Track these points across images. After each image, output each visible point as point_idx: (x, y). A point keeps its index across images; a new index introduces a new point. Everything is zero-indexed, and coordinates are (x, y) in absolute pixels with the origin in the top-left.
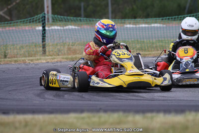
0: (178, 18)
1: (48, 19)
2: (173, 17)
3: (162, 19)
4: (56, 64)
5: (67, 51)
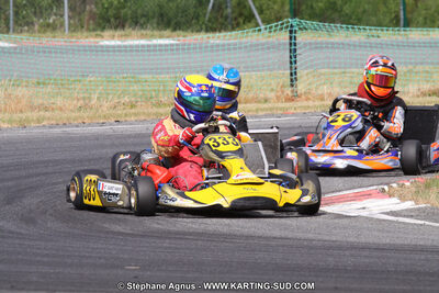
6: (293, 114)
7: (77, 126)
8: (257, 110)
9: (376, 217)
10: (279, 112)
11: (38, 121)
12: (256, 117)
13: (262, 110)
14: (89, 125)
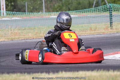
0: (83, 11)
1: (3, 14)
2: (80, 11)
3: (73, 12)
4: (1, 43)
5: (11, 34)
6: (106, 34)
7: (31, 40)
8: (94, 33)
9: (117, 59)
10: (102, 33)
11: (18, 38)
12: (93, 35)
13: (95, 33)
14: (35, 39)
